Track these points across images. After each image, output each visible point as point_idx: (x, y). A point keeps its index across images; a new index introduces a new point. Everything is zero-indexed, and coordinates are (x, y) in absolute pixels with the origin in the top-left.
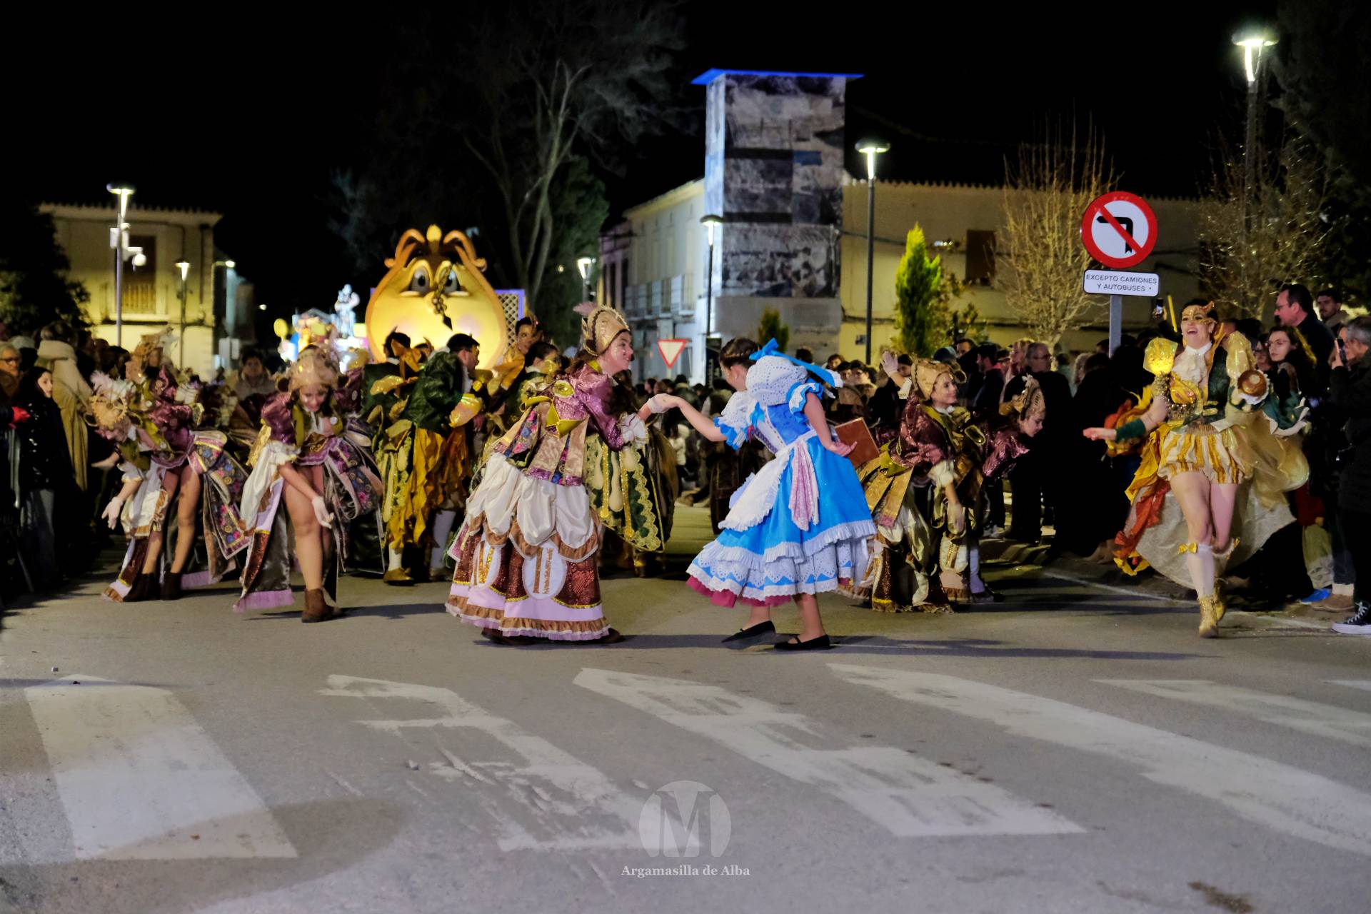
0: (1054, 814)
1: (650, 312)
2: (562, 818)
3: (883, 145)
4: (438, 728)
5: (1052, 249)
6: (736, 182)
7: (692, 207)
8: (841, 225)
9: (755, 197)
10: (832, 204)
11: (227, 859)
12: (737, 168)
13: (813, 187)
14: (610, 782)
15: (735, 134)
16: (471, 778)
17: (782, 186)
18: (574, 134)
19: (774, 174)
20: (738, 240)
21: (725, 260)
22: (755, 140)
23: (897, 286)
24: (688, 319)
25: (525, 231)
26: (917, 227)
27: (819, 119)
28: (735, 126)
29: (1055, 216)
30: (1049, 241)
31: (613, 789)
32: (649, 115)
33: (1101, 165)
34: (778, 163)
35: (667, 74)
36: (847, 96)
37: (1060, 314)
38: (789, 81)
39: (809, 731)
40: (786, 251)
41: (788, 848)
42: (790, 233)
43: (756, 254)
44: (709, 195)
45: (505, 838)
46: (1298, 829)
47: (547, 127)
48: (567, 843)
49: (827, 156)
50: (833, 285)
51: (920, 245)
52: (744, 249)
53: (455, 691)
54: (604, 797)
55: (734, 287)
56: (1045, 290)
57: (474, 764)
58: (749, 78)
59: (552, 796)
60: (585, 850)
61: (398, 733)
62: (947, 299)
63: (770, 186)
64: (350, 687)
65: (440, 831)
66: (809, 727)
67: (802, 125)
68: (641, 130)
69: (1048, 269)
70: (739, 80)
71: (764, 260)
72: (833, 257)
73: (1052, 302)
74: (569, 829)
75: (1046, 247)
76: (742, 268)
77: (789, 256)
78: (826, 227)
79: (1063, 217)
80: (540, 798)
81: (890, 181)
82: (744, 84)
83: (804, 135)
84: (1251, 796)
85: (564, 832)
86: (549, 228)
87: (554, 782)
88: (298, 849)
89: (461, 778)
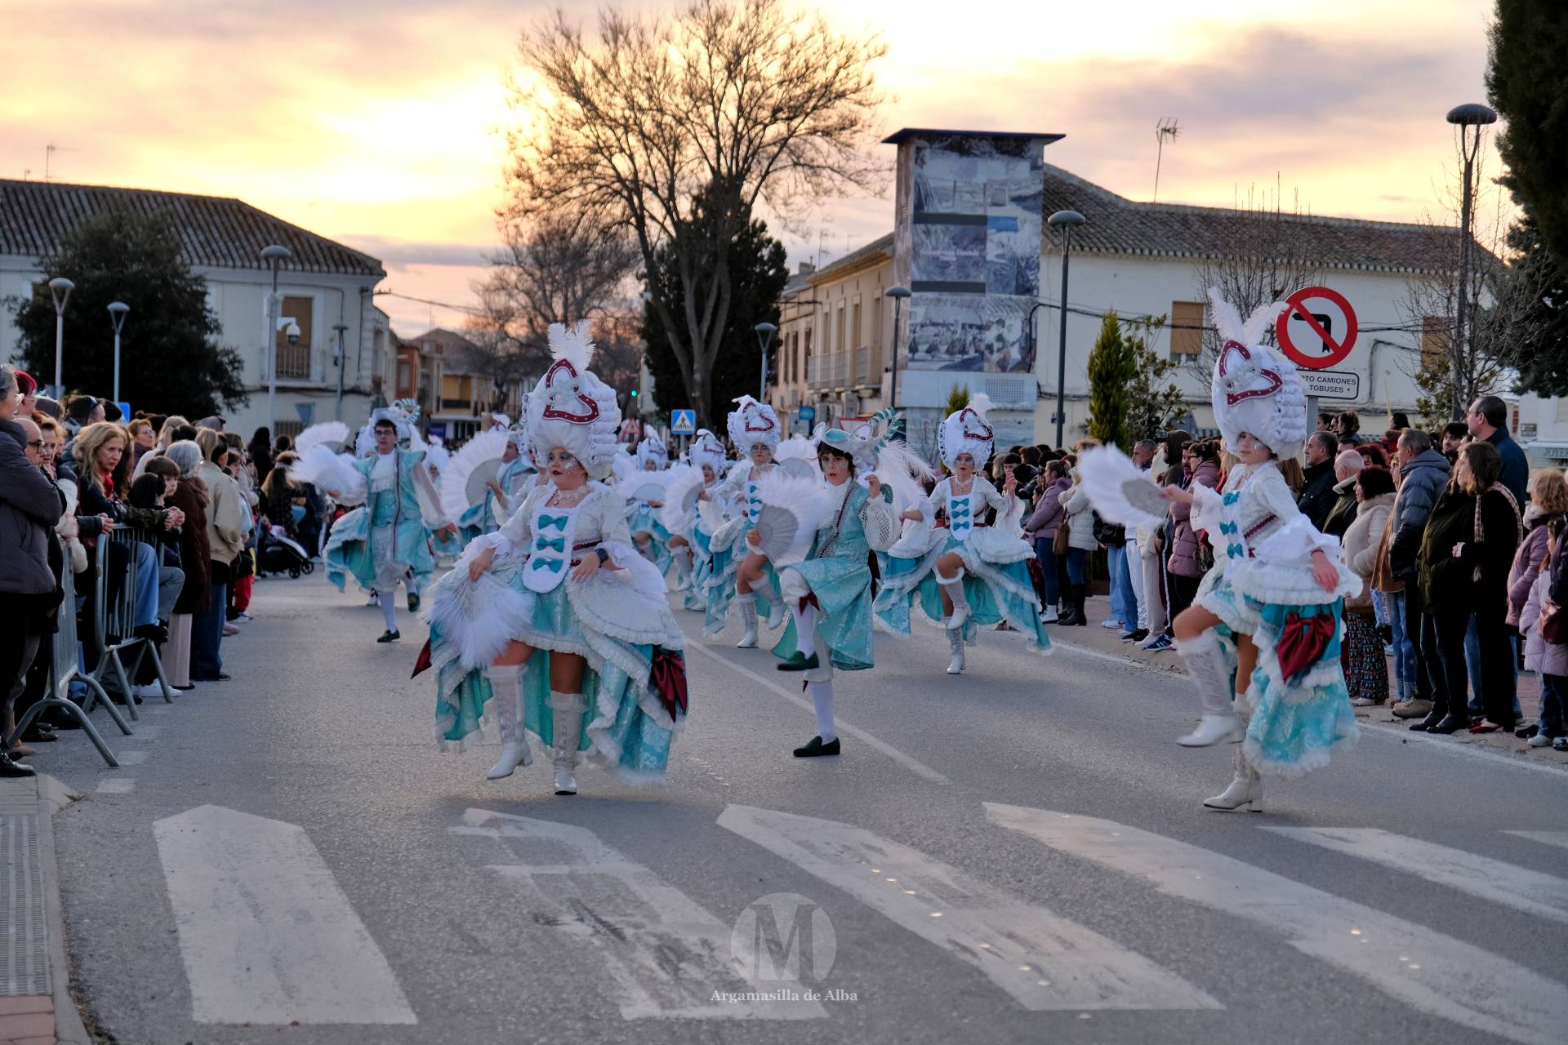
0: (1196, 986)
1: (834, 386)
4: (572, 877)
6: (927, 249)
7: (879, 275)
8: (1036, 296)
9: (944, 266)
10: (1029, 273)
11: (345, 1024)
12: (928, 234)
13: (1008, 255)
15: (927, 196)
16: (598, 932)
17: (976, 253)
19: (965, 242)
20: (928, 310)
21: (914, 331)
22: (945, 204)
24: (875, 392)
25: (701, 298)
27: (1016, 184)
28: (927, 191)
34: (972, 229)
38: (984, 143)
39: (953, 886)
40: (979, 323)
42: (983, 304)
43: (947, 325)
45: (629, 1005)
48: (691, 1011)
49: (1024, 222)
50: (1029, 359)
52: (935, 320)
53: (595, 832)
55: (923, 360)
57: (604, 919)
58: (940, 140)
59: (680, 958)
60: (709, 1021)
61: (531, 881)
62: (1147, 379)
63: (963, 253)
64: (491, 823)
66: (955, 879)
67: (997, 189)
70: (932, 142)
71: (955, 332)
72: (1027, 330)
74: (693, 994)
76: (931, 339)
77: (981, 328)
78: (1021, 298)
80: (669, 961)
82: (936, 145)
83: (999, 199)
85: (689, 999)
86: (727, 296)
87: (684, 942)
88: (418, 1014)
89: (592, 935)
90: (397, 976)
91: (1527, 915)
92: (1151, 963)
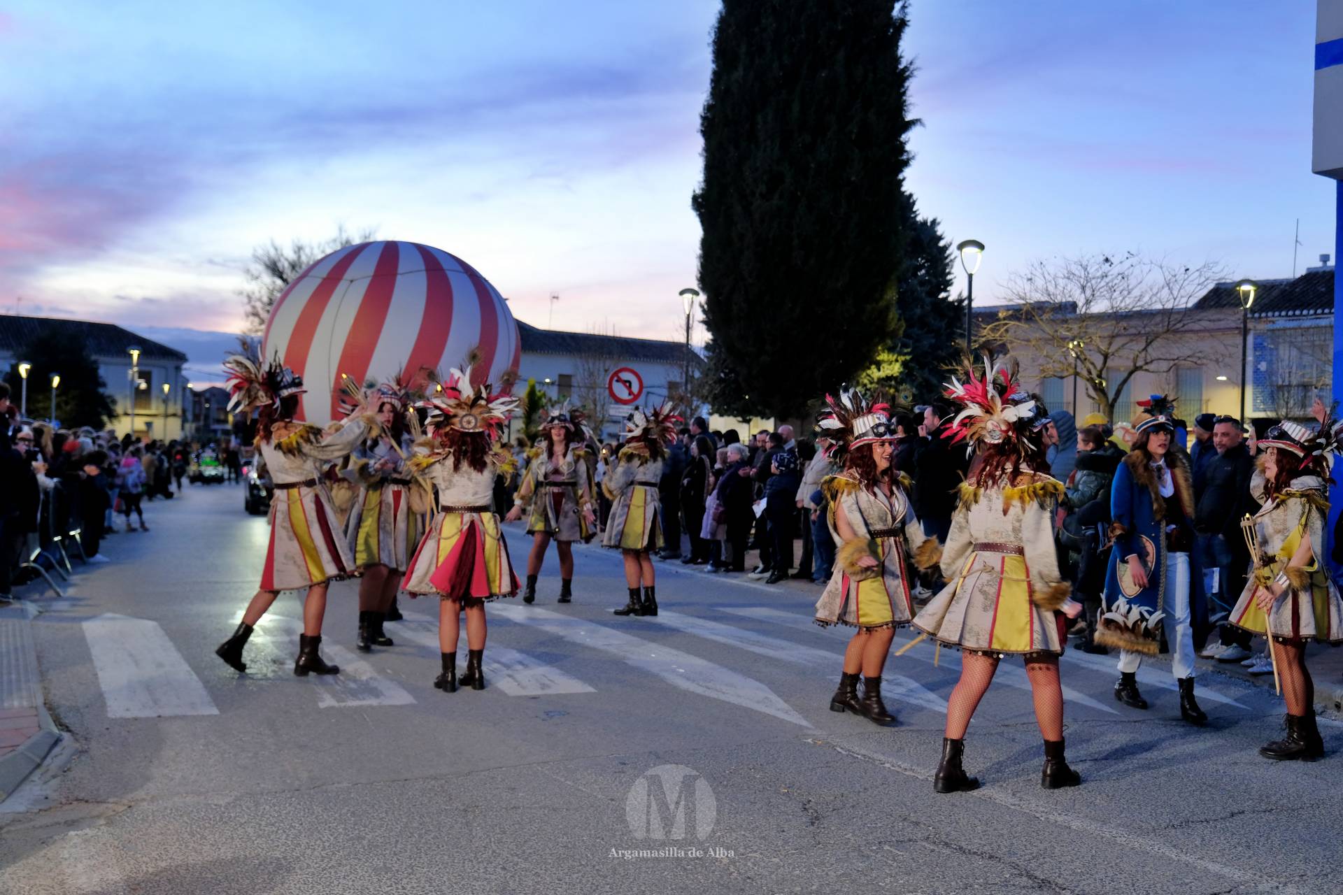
0: (584, 683)
11: (184, 715)
14: (376, 671)
31: (375, 675)
45: (322, 701)
46: (694, 688)
48: (352, 703)
54: (371, 678)
60: (361, 706)
74: (352, 695)
84: (673, 671)
88: (220, 710)
91: (724, 645)
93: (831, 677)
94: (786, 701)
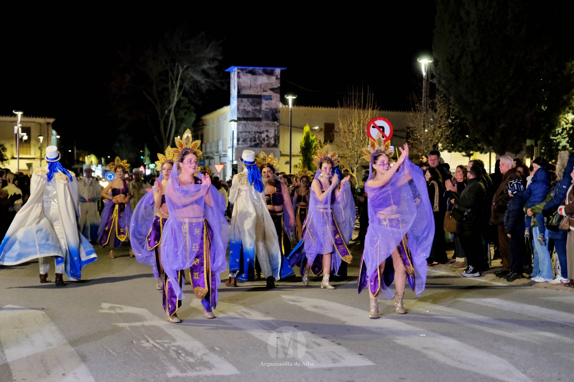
0: (364, 358)
1: (211, 153)
2: (190, 364)
3: (295, 96)
4: (143, 326)
5: (355, 133)
6: (242, 106)
7: (226, 116)
8: (280, 121)
9: (248, 112)
10: (276, 114)
12: (242, 101)
13: (269, 108)
14: (206, 348)
15: (241, 89)
16: (156, 347)
17: (258, 108)
18: (183, 90)
19: (255, 104)
20: (243, 128)
21: (238, 135)
22: (247, 91)
23: (300, 146)
24: (225, 156)
25: (166, 124)
26: (307, 125)
27: (271, 84)
28: (241, 87)
29: (356, 122)
30: (354, 131)
31: (207, 351)
32: (209, 82)
33: (372, 104)
34: (256, 99)
35: (216, 68)
36: (281, 75)
37: (358, 156)
38: (260, 71)
39: (276, 325)
40: (259, 131)
41: (270, 374)
42: (261, 125)
43: (249, 132)
44: (232, 111)
45: (169, 372)
46: (449, 362)
47: (173, 87)
48: (191, 374)
49: (274, 97)
50: (277, 143)
51: (308, 131)
52: (245, 131)
53: (148, 310)
54: (204, 354)
55: (241, 144)
56: (353, 149)
57: (157, 341)
58: (245, 69)
59: (185, 354)
60: (198, 376)
61: (128, 328)
63: (254, 108)
64: (111, 308)
65: (146, 370)
66: (276, 323)
67: (265, 86)
68: (207, 88)
69: (354, 141)
70: (242, 70)
71: (252, 134)
72: (276, 133)
73: (356, 153)
74: (192, 368)
75: (353, 133)
76: (244, 137)
77: (261, 133)
78: (274, 122)
79: (359, 123)
80: (181, 355)
81: (297, 106)
82: (244, 71)
83: (266, 89)
84: (432, 348)
85: (190, 369)
86: (174, 123)
87: (186, 348)
89: (152, 347)
90: (85, 364)
92: (348, 350)
93: (557, 354)
94: (524, 373)
